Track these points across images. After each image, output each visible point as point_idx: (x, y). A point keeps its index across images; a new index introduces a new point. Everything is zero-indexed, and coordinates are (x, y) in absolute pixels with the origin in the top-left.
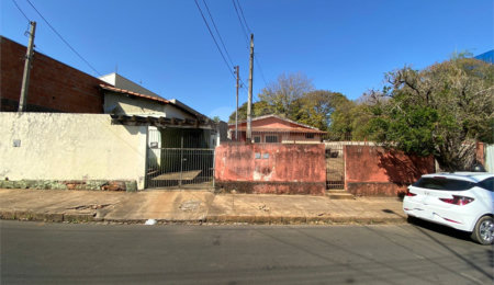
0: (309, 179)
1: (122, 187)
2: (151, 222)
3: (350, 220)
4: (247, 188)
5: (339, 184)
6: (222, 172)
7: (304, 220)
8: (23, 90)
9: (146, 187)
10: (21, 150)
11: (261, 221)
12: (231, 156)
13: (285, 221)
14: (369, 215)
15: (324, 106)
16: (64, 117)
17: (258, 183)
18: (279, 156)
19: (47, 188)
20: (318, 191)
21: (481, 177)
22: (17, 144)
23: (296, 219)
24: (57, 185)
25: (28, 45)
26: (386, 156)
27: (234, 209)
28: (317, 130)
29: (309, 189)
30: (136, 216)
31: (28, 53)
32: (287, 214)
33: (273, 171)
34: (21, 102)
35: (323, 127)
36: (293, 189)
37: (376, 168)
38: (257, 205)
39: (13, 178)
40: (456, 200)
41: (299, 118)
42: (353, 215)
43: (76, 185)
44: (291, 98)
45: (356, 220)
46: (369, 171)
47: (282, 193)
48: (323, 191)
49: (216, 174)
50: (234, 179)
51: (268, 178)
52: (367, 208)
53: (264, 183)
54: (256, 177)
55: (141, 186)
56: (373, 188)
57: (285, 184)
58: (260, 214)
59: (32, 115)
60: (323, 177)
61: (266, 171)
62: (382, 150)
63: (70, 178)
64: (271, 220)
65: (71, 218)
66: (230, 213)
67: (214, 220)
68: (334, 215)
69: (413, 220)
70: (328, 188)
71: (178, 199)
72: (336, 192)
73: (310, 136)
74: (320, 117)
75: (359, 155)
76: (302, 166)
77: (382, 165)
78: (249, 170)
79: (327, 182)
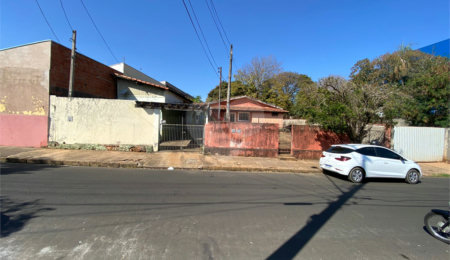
0: (267, 147)
1: (143, 150)
2: (171, 168)
3: (288, 171)
4: (225, 152)
5: (288, 151)
6: (209, 142)
7: (260, 170)
8: (71, 82)
9: (159, 150)
10: (74, 123)
11: (235, 170)
12: (215, 131)
13: (247, 169)
14: (301, 169)
15: (291, 86)
16: (103, 101)
17: (233, 149)
18: (247, 131)
19: (93, 149)
20: (273, 156)
21: (359, 146)
22: (70, 119)
23: (256, 169)
24: (100, 147)
25: (72, 48)
26: (321, 133)
27: (218, 163)
28: (281, 109)
29: (267, 154)
30: (161, 165)
31: (73, 54)
32: (250, 166)
33: (243, 142)
34: (70, 90)
35: (288, 106)
36: (256, 153)
37: (312, 141)
38: (233, 162)
39: (68, 142)
40: (342, 159)
41: (268, 97)
42: (292, 168)
43: (112, 147)
44: (262, 79)
45: (291, 171)
46: (309, 143)
47: (249, 156)
48: (276, 155)
49: (205, 142)
50: (217, 146)
51: (240, 146)
52: (303, 165)
53: (237, 149)
54: (232, 145)
55: (156, 149)
56: (310, 154)
57: (251, 150)
58: (233, 166)
59: (80, 100)
60: (277, 146)
61: (239, 141)
62: (318, 129)
63: (108, 143)
64: (241, 169)
65: (123, 166)
66: (216, 165)
67: (207, 168)
68: (279, 168)
69: (326, 172)
70: (279, 153)
71: (182, 157)
72: (285, 156)
73: (275, 114)
74: (286, 97)
75: (302, 131)
76: (263, 139)
77: (318, 139)
78: (227, 140)
79: (279, 150)
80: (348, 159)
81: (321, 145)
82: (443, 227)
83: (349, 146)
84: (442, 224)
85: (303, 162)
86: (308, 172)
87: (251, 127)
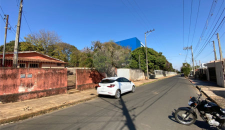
0: (58, 87)
3: (78, 102)
4: (13, 98)
5: (73, 87)
7: (56, 108)
11: (26, 117)
13: (41, 112)
14: (86, 97)
15: (66, 51)
17: (22, 94)
18: (39, 76)
20: (63, 92)
23: (50, 109)
26: (92, 73)
28: (63, 62)
29: (58, 91)
32: (44, 108)
33: (35, 85)
35: (66, 60)
36: (48, 93)
37: (88, 78)
38: (22, 108)
40: (111, 86)
41: (53, 55)
42: (80, 99)
45: (81, 101)
46: (86, 79)
47: (41, 97)
48: (66, 91)
51: (31, 89)
52: (85, 95)
53: (28, 93)
54: (21, 90)
56: (87, 86)
57: (44, 91)
58: (23, 113)
60: (66, 85)
61: (30, 85)
62: (90, 71)
64: (33, 115)
68: (71, 101)
70: (68, 89)
72: (72, 91)
73: (59, 64)
74: (64, 55)
75: (82, 73)
76: (55, 80)
77: (91, 77)
78: (15, 86)
79: (68, 87)
80: (114, 85)
81: (92, 80)
82: (186, 117)
83: (112, 78)
84: (185, 116)
85: (83, 92)
86: (90, 99)
87: (44, 72)
